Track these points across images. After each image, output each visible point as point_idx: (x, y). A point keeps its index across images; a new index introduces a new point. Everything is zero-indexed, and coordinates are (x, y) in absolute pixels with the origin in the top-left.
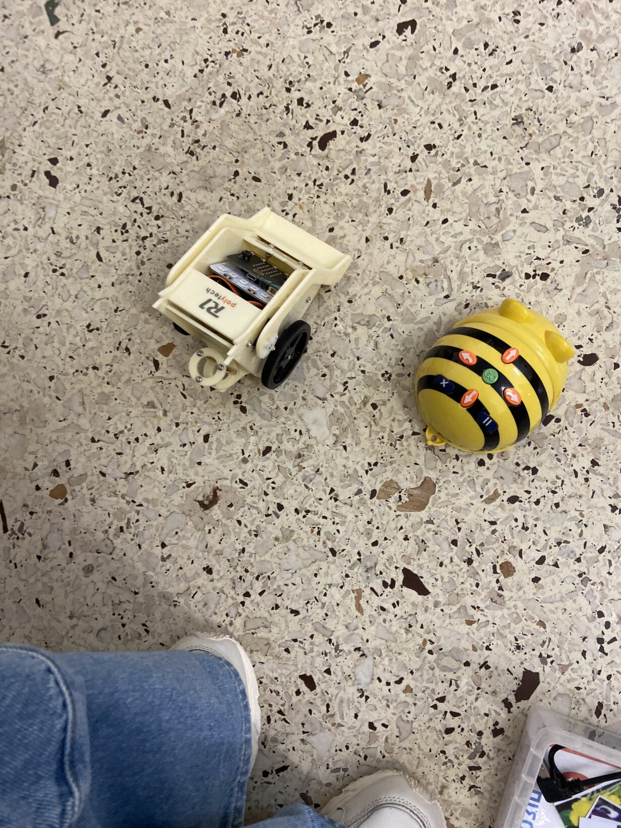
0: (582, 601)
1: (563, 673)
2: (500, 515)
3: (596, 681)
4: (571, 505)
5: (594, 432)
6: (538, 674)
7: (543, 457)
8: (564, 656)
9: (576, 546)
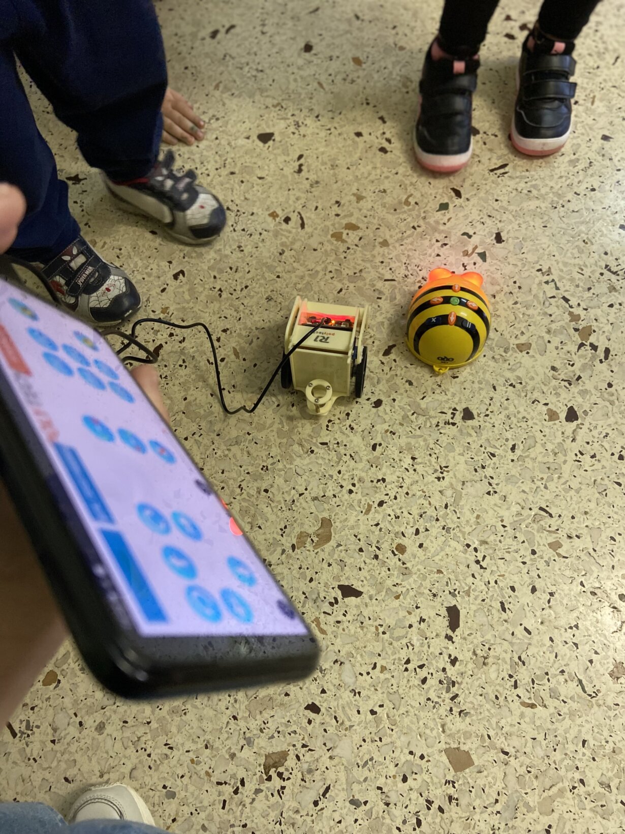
0: (453, 544)
1: (469, 596)
2: (379, 517)
3: (491, 589)
4: (415, 489)
5: (403, 441)
6: (455, 605)
7: (384, 470)
8: (463, 585)
9: (431, 512)
